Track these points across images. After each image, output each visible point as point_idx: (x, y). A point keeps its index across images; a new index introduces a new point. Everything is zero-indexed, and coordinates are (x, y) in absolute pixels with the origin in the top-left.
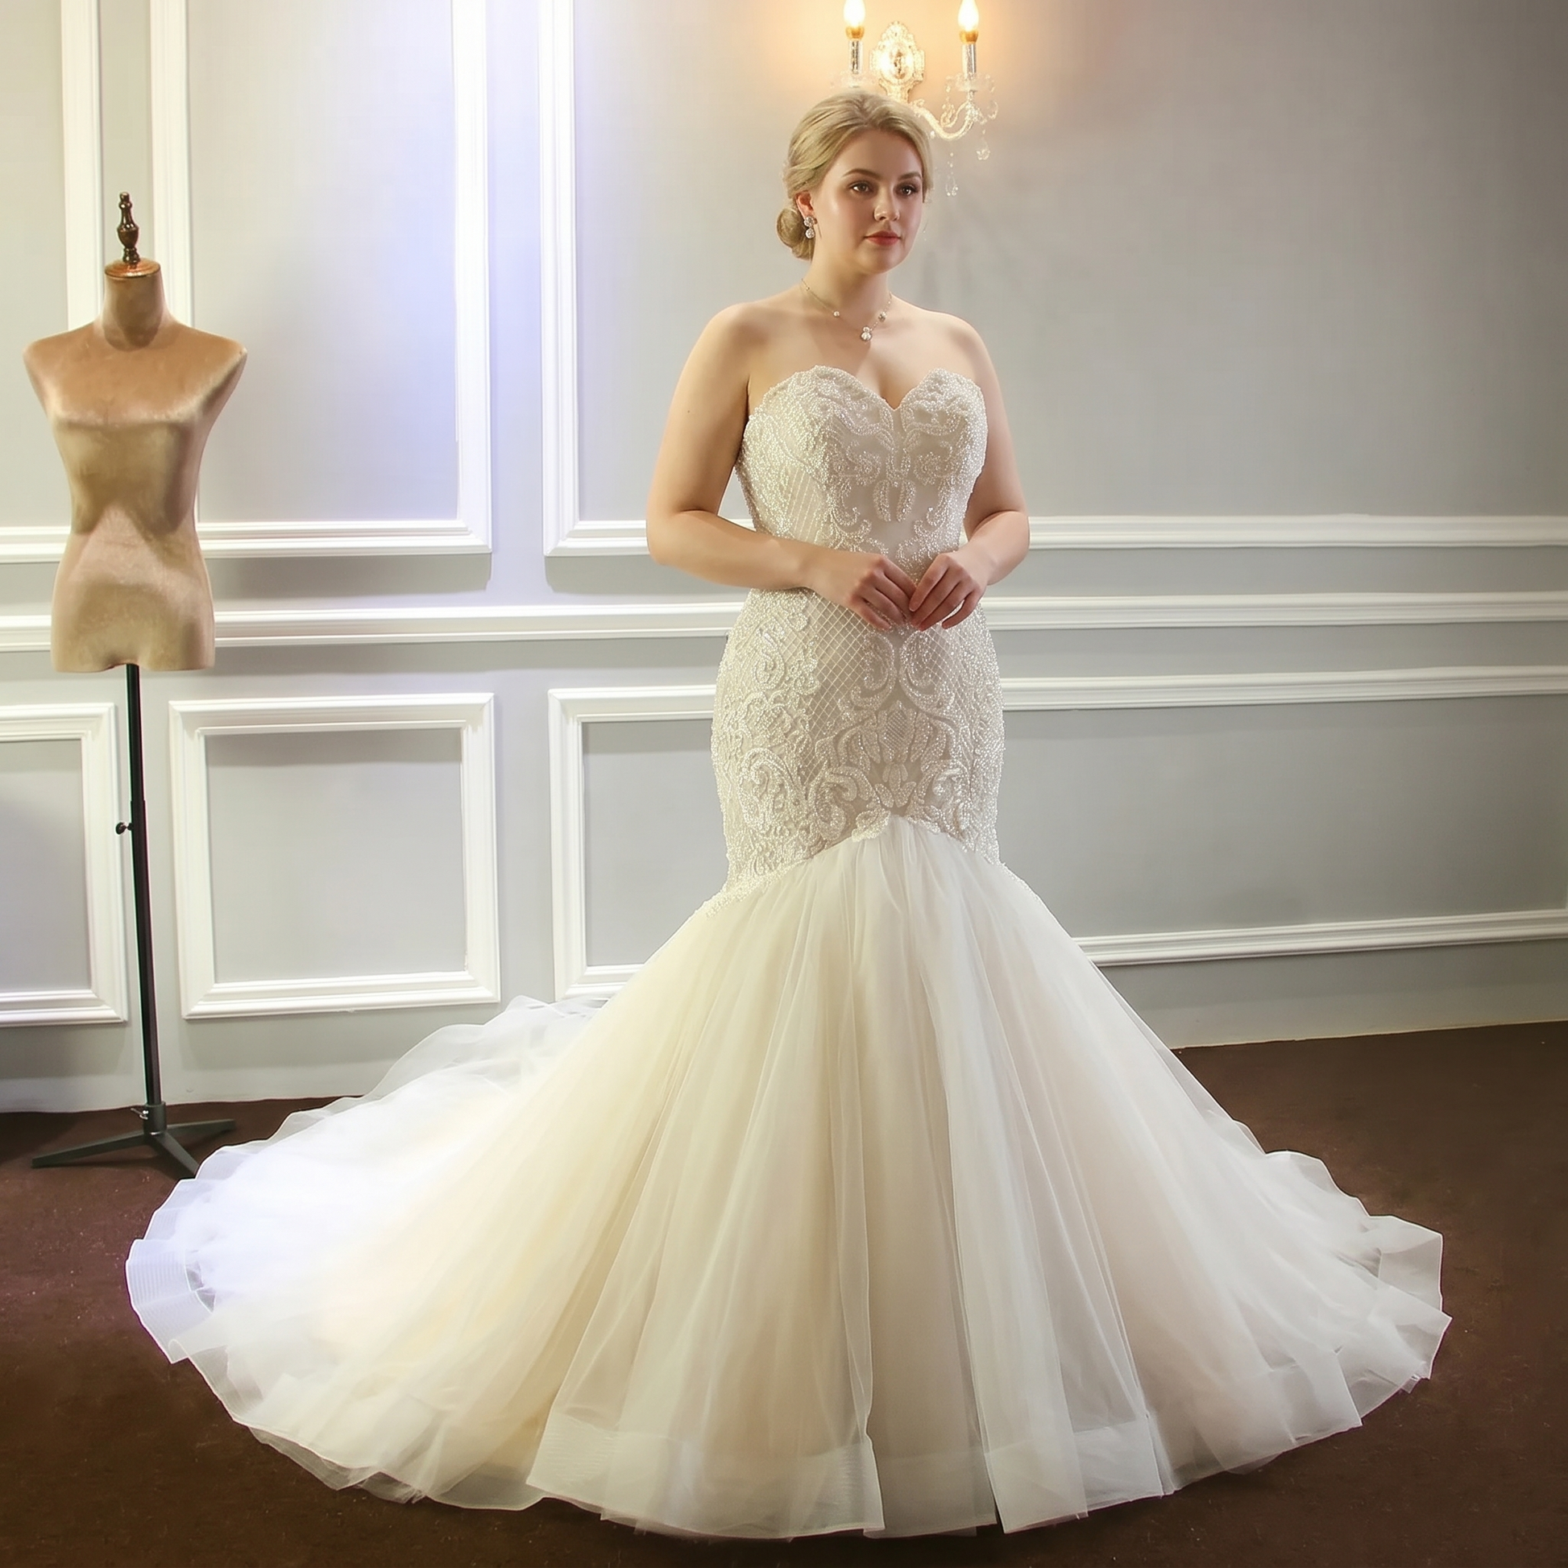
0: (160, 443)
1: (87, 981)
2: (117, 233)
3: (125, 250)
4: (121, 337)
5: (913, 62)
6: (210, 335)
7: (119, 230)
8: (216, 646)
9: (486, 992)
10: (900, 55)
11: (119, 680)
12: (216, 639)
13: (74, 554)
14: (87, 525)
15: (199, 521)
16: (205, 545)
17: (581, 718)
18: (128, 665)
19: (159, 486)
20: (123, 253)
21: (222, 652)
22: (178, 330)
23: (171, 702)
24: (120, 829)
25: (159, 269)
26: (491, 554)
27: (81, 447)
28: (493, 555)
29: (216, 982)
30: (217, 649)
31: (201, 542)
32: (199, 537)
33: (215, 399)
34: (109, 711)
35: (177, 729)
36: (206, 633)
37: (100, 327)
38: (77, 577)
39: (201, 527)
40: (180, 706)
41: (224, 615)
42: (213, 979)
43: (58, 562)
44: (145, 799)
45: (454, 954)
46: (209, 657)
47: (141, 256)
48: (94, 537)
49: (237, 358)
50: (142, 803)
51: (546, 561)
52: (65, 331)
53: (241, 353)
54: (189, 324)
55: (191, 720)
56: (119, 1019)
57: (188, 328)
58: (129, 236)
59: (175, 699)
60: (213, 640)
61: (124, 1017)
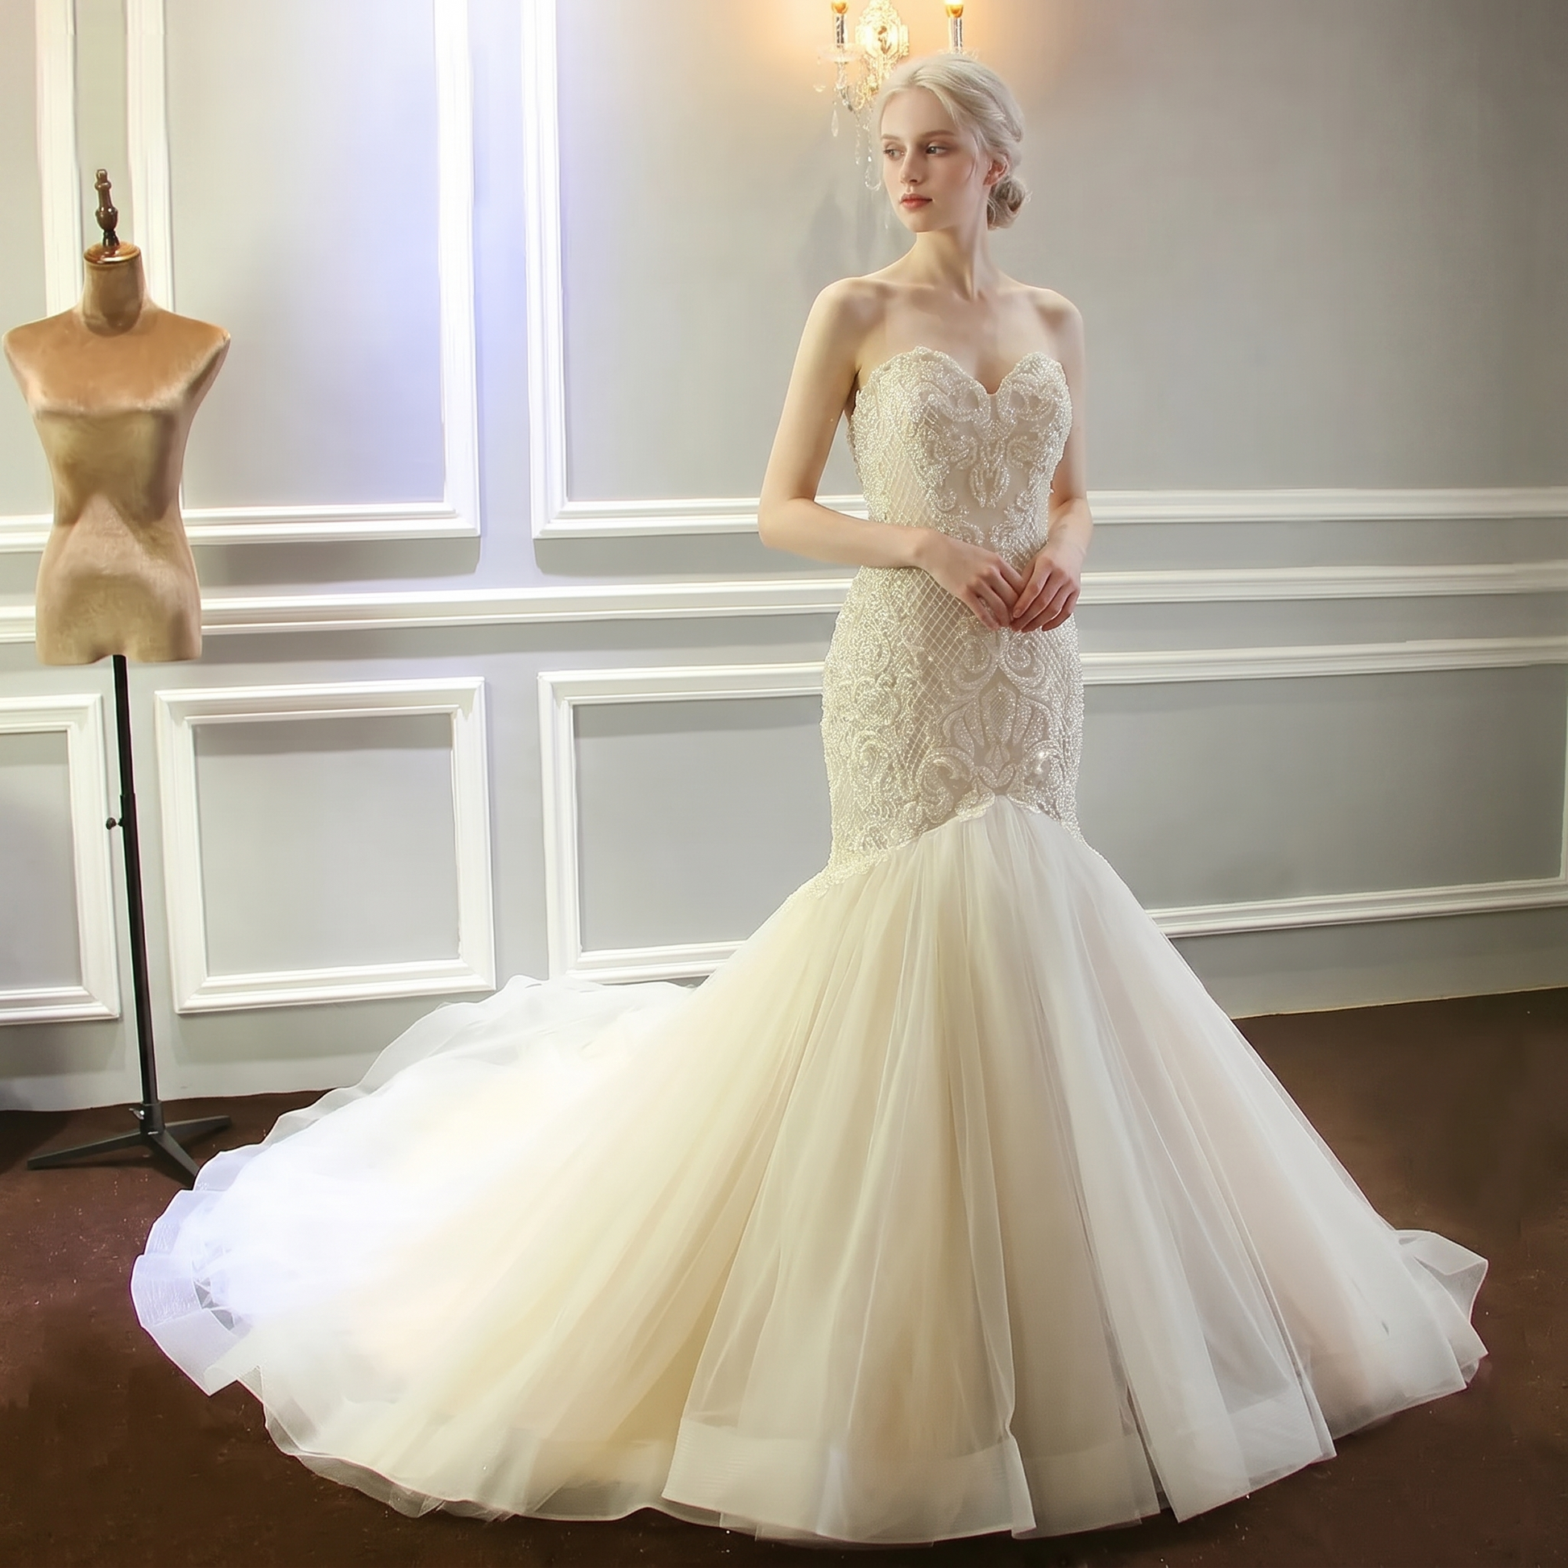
0: (143, 432)
1: (78, 978)
2: (95, 218)
3: (104, 234)
4: (101, 320)
5: (897, 37)
6: (192, 320)
7: (98, 214)
8: (203, 634)
9: (480, 980)
10: (884, 29)
11: (106, 672)
12: (203, 627)
13: (58, 544)
14: (69, 517)
15: (184, 508)
16: (191, 532)
17: (572, 700)
18: (115, 657)
19: (142, 475)
20: (102, 237)
21: (209, 640)
22: (159, 316)
23: (156, 692)
24: (110, 824)
25: (139, 255)
26: (479, 537)
27: (61, 435)
28: (482, 539)
29: (208, 976)
30: (204, 637)
31: (186, 529)
32: (184, 523)
33: (197, 387)
34: (95, 703)
35: (163, 718)
36: (193, 620)
37: (79, 310)
38: (62, 567)
39: (186, 513)
40: (166, 695)
41: (211, 602)
42: (205, 972)
43: (41, 553)
44: (135, 792)
45: (448, 941)
46: (198, 645)
47: (120, 240)
48: (78, 527)
49: (220, 344)
50: (131, 796)
51: (535, 544)
52: (45, 318)
53: (224, 338)
54: (170, 310)
55: (179, 709)
56: (110, 1015)
57: (170, 314)
58: (109, 221)
59: (159, 689)
60: (200, 628)
61: (116, 1014)
